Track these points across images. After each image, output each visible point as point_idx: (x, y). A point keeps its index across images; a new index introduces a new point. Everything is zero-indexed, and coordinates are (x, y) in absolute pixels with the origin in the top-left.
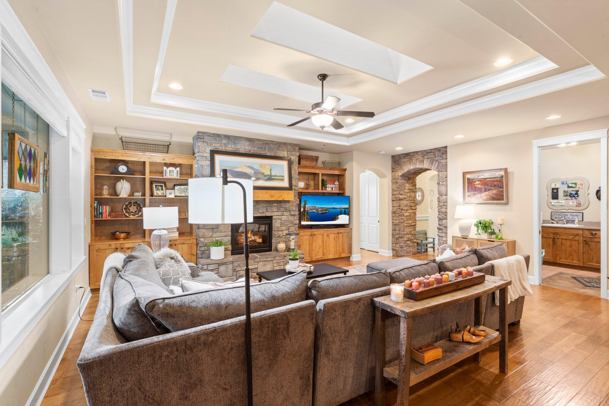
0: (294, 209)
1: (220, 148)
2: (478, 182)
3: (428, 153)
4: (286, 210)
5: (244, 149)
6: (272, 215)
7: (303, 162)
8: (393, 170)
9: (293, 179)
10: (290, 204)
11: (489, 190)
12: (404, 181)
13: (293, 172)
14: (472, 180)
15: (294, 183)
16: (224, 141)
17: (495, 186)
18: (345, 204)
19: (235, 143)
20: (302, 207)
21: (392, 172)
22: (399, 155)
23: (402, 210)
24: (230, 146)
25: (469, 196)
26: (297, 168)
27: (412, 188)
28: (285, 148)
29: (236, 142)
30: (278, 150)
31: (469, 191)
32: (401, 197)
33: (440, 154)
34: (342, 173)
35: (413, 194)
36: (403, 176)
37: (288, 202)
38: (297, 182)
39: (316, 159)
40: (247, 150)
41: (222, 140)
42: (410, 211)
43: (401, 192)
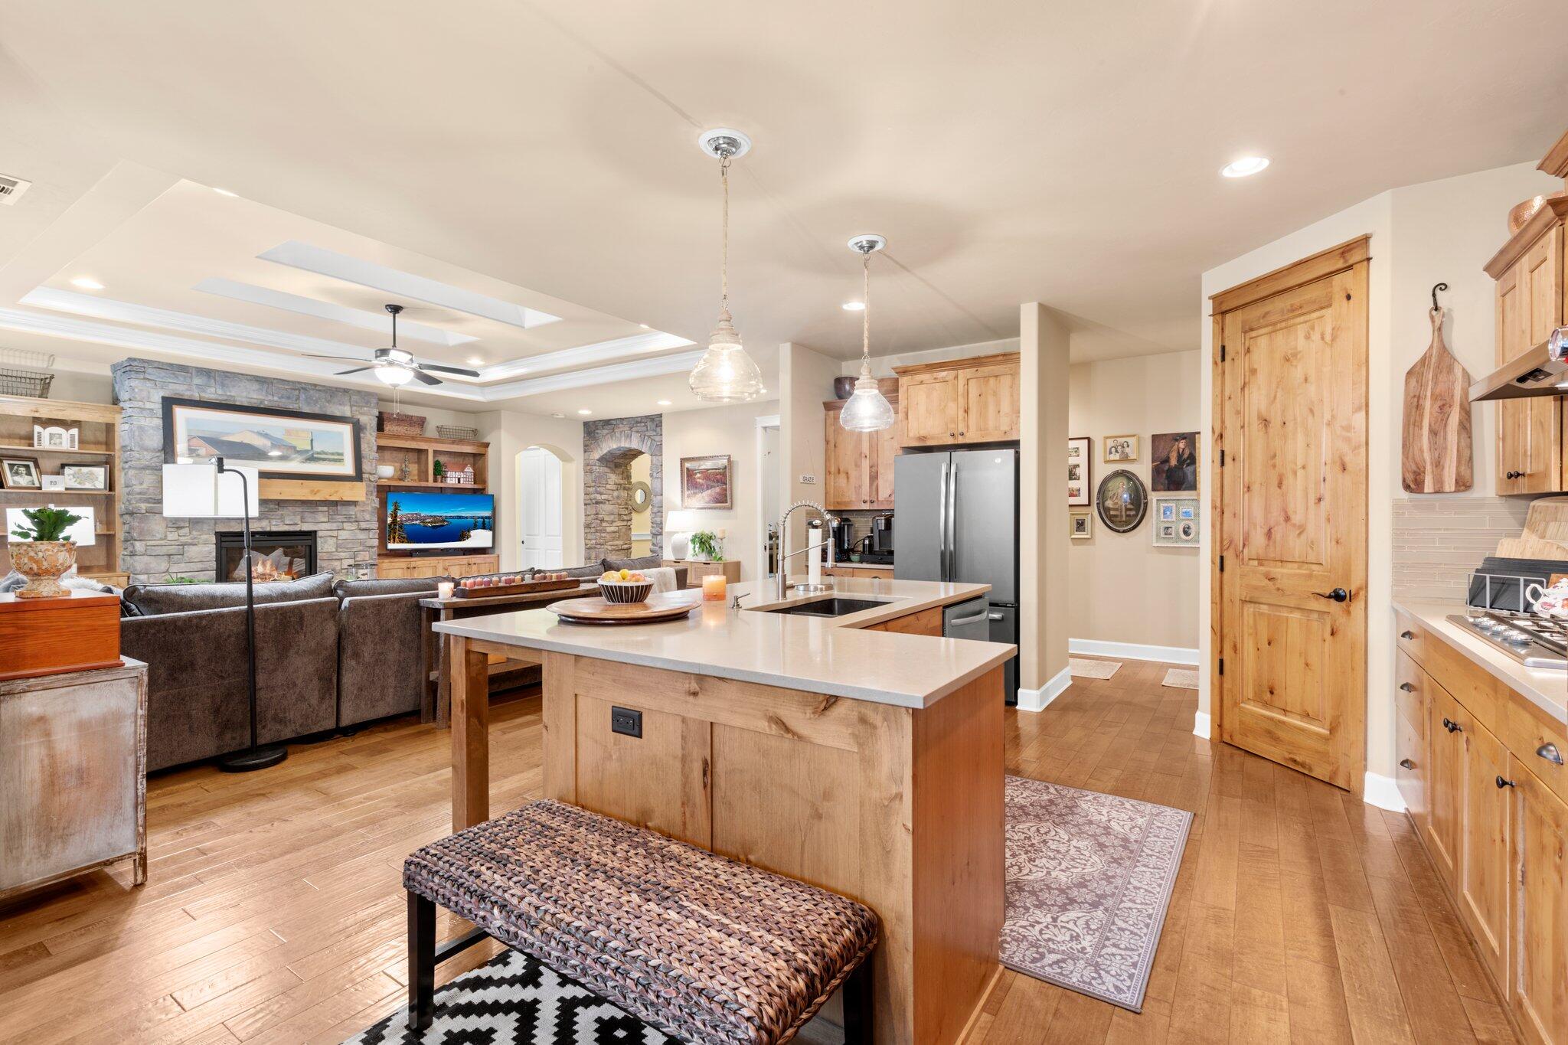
0: (368, 517)
1: (188, 393)
2: (698, 475)
3: (637, 422)
4: (348, 519)
5: (247, 397)
6: (316, 529)
7: (389, 428)
8: (587, 448)
9: (364, 461)
10: (358, 508)
11: (712, 487)
12: (606, 470)
13: (364, 446)
14: (693, 471)
15: (366, 467)
16: (197, 381)
17: (718, 481)
18: (484, 509)
19: (223, 385)
20: (389, 515)
21: (585, 452)
22: (595, 422)
23: (602, 520)
24: (212, 390)
25: (688, 496)
26: (373, 439)
27: (622, 482)
28: (347, 398)
29: (226, 382)
30: (329, 402)
31: (688, 489)
32: (599, 497)
33: (654, 426)
34: (481, 450)
35: (624, 494)
36: (603, 460)
37: (355, 503)
38: (374, 465)
39: (421, 422)
40: (255, 401)
41: (191, 378)
42: (619, 523)
43: (601, 489)
